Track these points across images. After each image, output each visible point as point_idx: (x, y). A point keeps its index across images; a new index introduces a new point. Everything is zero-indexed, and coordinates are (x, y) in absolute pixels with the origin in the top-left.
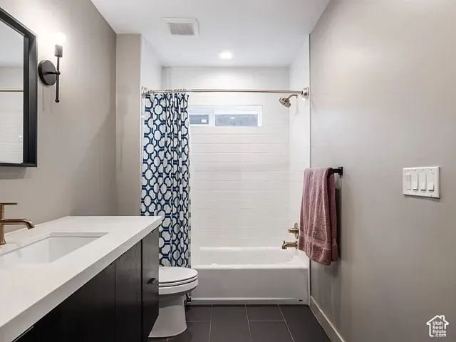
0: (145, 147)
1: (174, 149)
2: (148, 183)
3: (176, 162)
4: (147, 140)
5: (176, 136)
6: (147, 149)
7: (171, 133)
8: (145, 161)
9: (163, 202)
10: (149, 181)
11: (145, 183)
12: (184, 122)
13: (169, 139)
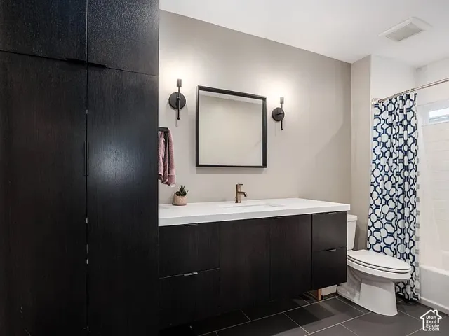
0: (374, 149)
1: (399, 149)
2: (376, 180)
3: (402, 161)
4: (376, 143)
5: (402, 136)
6: (375, 150)
7: (396, 134)
8: (374, 162)
9: (388, 197)
10: (376, 178)
11: (373, 180)
12: (410, 121)
13: (394, 140)
